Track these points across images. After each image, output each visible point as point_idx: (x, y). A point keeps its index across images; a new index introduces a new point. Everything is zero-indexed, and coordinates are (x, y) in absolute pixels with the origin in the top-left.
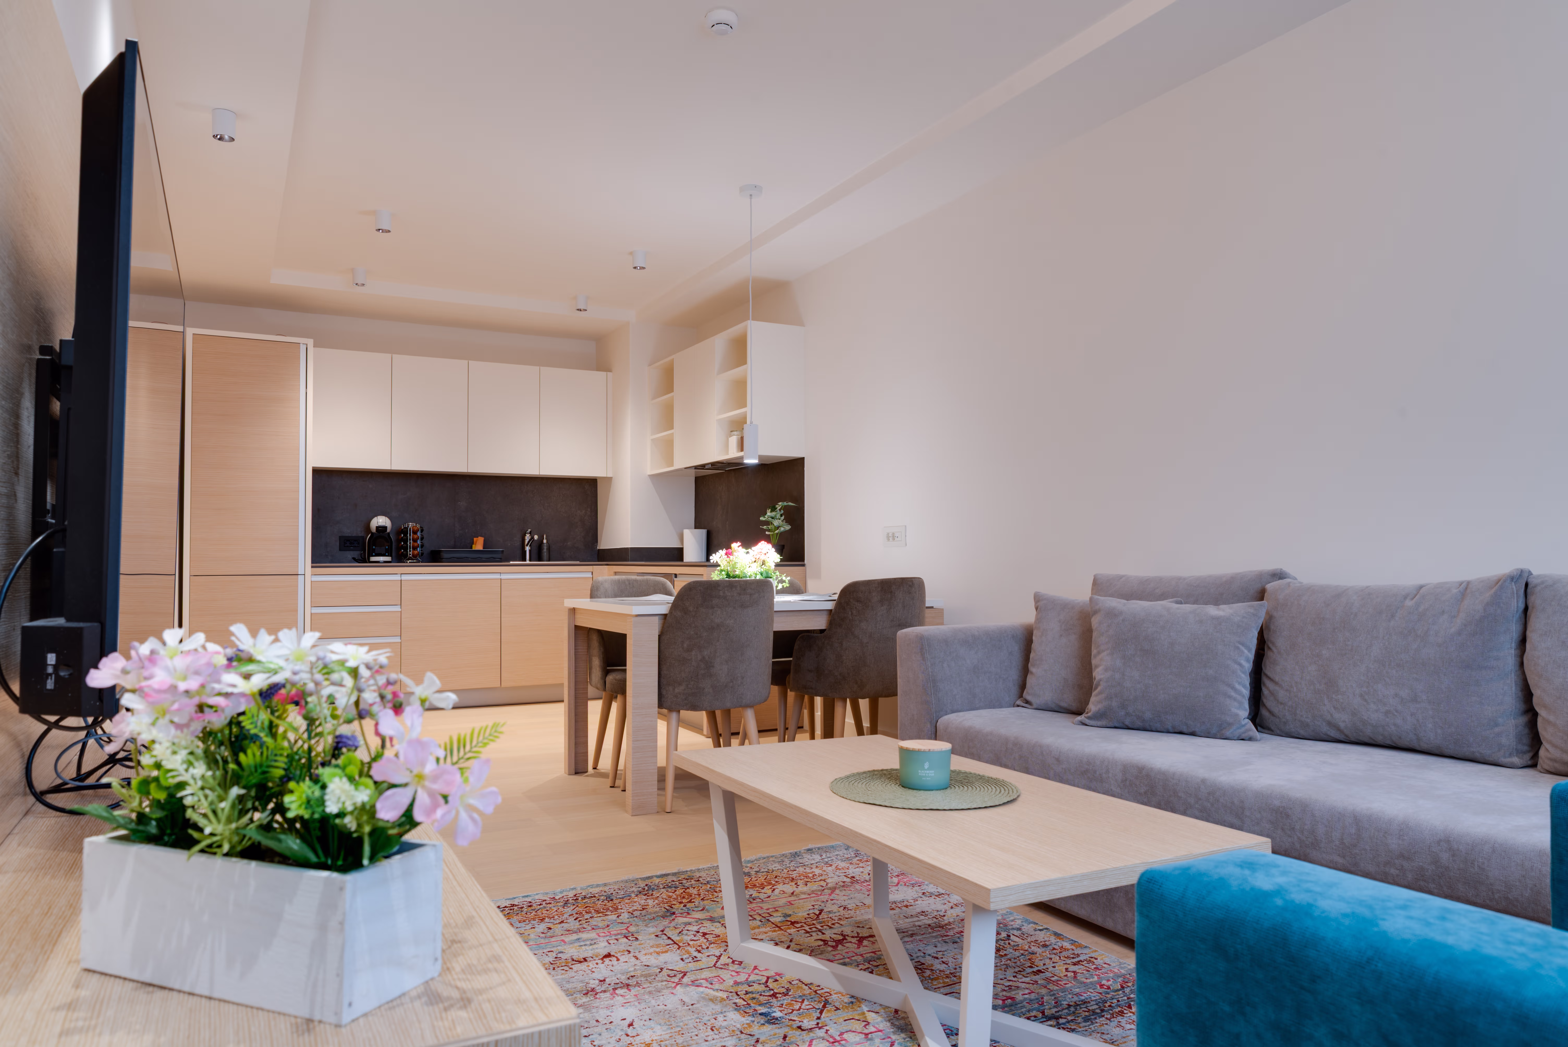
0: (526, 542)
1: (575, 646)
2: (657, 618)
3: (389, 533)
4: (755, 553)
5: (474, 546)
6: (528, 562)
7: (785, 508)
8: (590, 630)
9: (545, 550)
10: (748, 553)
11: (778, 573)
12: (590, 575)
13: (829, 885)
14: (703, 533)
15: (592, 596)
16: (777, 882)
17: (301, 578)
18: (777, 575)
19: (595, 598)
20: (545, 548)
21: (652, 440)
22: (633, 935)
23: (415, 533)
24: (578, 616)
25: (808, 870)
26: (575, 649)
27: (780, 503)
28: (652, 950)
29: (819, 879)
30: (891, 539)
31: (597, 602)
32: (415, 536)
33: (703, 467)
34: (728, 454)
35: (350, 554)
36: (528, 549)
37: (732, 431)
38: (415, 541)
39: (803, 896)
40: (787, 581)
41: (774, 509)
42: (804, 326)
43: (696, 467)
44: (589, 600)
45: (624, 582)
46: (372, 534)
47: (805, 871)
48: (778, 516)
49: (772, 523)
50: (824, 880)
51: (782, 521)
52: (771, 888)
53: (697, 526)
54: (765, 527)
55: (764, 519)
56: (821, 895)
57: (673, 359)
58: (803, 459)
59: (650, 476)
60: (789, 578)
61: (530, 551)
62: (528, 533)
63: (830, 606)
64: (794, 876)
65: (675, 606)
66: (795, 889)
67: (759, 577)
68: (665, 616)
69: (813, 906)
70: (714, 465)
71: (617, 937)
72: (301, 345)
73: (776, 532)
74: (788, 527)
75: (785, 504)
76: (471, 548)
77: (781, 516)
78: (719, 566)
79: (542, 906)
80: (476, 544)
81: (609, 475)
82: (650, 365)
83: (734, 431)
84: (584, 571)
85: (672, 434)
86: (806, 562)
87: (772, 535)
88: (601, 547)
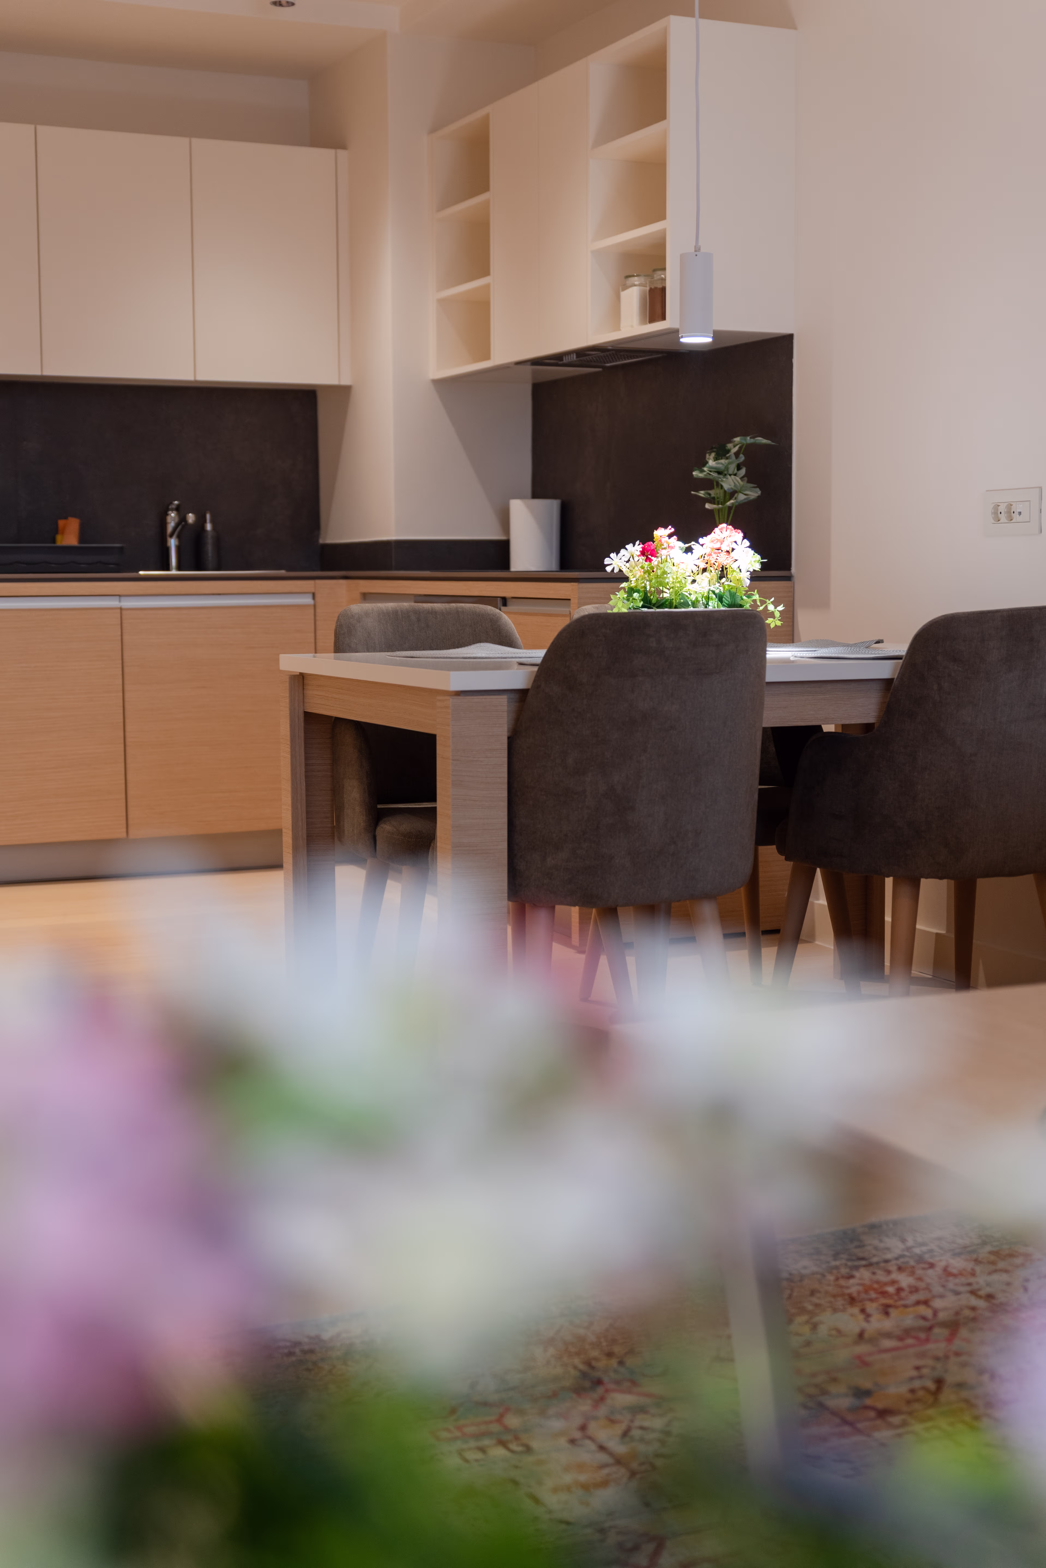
0: (170, 528)
1: (306, 758)
2: (504, 699)
4: (706, 550)
5: (59, 538)
6: (174, 572)
7: (747, 450)
8: (337, 722)
9: (210, 545)
10: (689, 550)
11: (756, 597)
12: (308, 600)
13: (942, 1316)
14: (551, 507)
15: (340, 647)
16: (817, 1305)
18: (755, 601)
19: (344, 651)
20: (210, 540)
21: (441, 301)
22: (517, 1438)
24: (311, 692)
25: (881, 1277)
26: (306, 765)
27: (737, 439)
28: (568, 1478)
29: (914, 1298)
30: (1003, 517)
31: (349, 660)
33: (557, 359)
34: (617, 327)
36: (173, 543)
37: (627, 277)
39: (888, 1343)
40: (777, 614)
41: (722, 453)
42: (794, 27)
43: (537, 362)
44: (332, 655)
45: (406, 614)
47: (875, 1278)
48: (732, 468)
49: (718, 483)
50: (926, 1303)
51: (742, 478)
52: (807, 1322)
53: (537, 493)
54: (702, 494)
55: (701, 475)
56: (927, 1340)
57: (487, 118)
58: (789, 338)
59: (435, 381)
60: (781, 608)
61: (179, 549)
62: (172, 510)
63: (886, 671)
64: (853, 1290)
65: (545, 670)
66: (864, 1325)
67: (714, 605)
68: (522, 695)
69: (918, 1368)
70: (584, 355)
71: (481, 1444)
73: (728, 503)
74: (754, 493)
75: (749, 440)
76: (54, 541)
77: (739, 467)
78: (626, 579)
79: (294, 1359)
80: (63, 533)
81: (345, 381)
82: (433, 130)
83: (637, 276)
84: (298, 591)
85: (487, 287)
86: (794, 570)
87: (719, 510)
88: (329, 541)
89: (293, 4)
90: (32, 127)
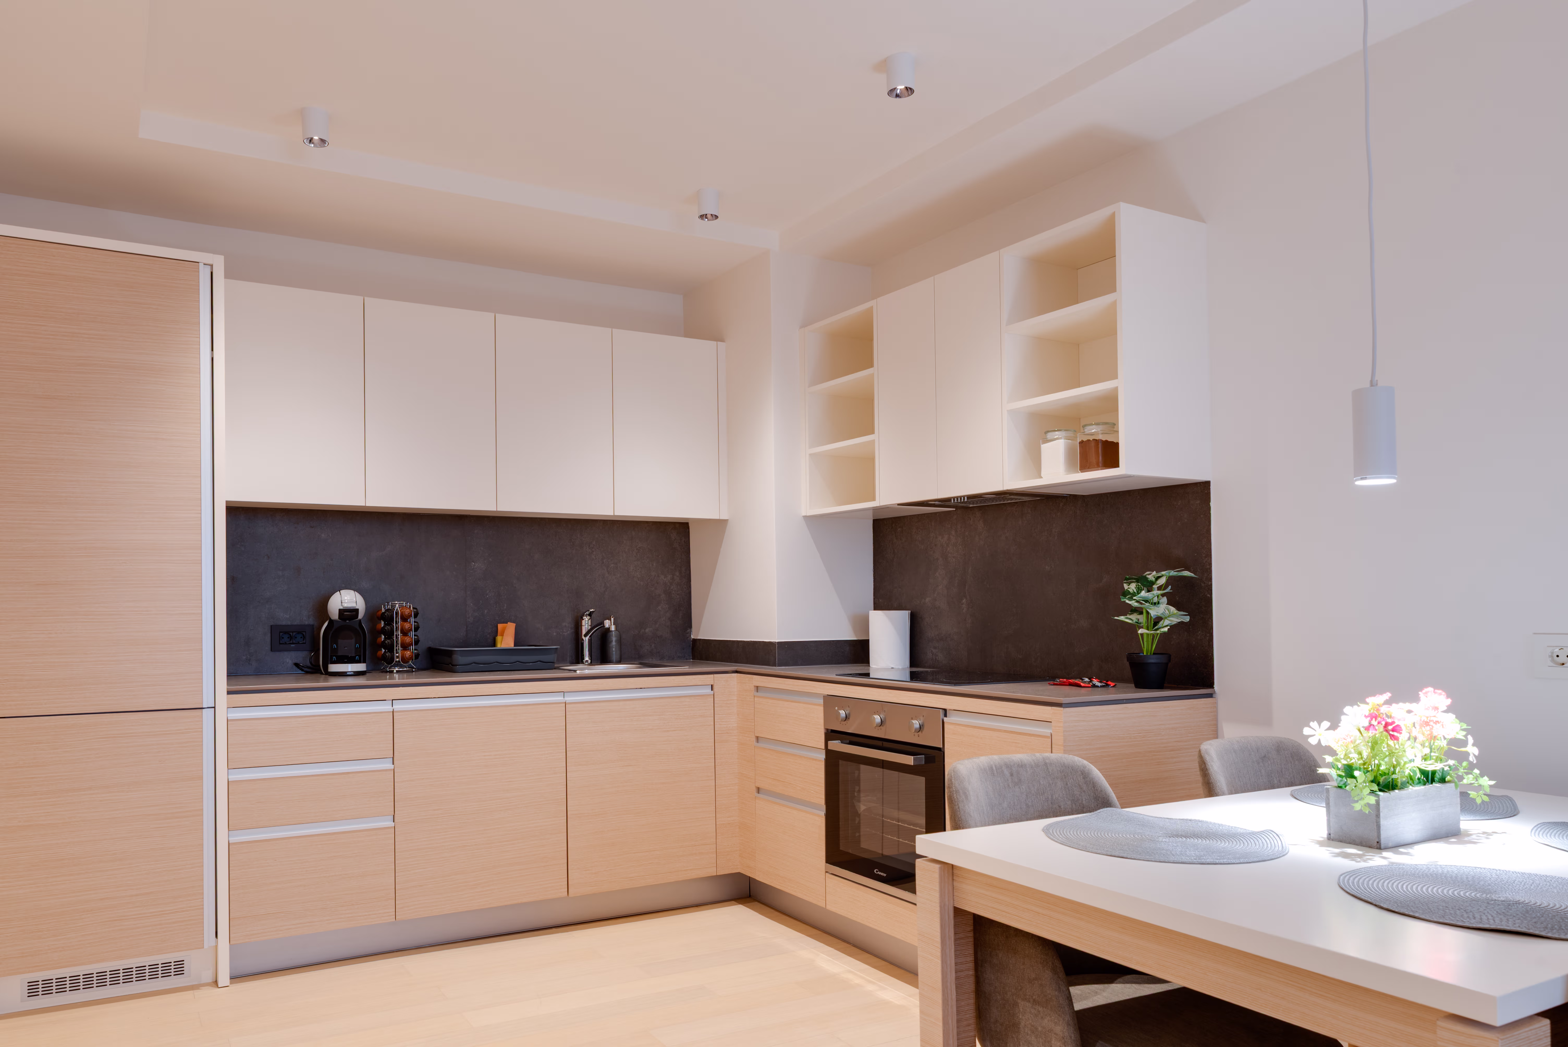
0: (584, 632)
3: (360, 620)
5: (499, 638)
7: (1173, 582)
9: (614, 643)
12: (708, 691)
14: (903, 616)
17: (207, 714)
20: (614, 639)
21: (814, 455)
23: (405, 619)
27: (1165, 572)
32: (407, 625)
33: (944, 501)
34: (1038, 476)
35: (289, 658)
36: (586, 638)
37: (1051, 431)
38: (405, 633)
41: (1148, 584)
42: (1202, 219)
46: (331, 622)
48: (1159, 598)
51: (1168, 608)
53: (880, 605)
57: (872, 308)
58: (1206, 485)
59: (806, 518)
61: (590, 645)
62: (586, 615)
70: (977, 498)
72: (201, 265)
75: (1173, 573)
76: (496, 644)
77: (1165, 597)
80: (502, 635)
81: (723, 517)
82: (804, 326)
83: (1058, 431)
84: (700, 684)
85: (872, 442)
86: (1216, 686)
87: (1148, 634)
88: (701, 636)
89: (717, 217)
90: (493, 314)
